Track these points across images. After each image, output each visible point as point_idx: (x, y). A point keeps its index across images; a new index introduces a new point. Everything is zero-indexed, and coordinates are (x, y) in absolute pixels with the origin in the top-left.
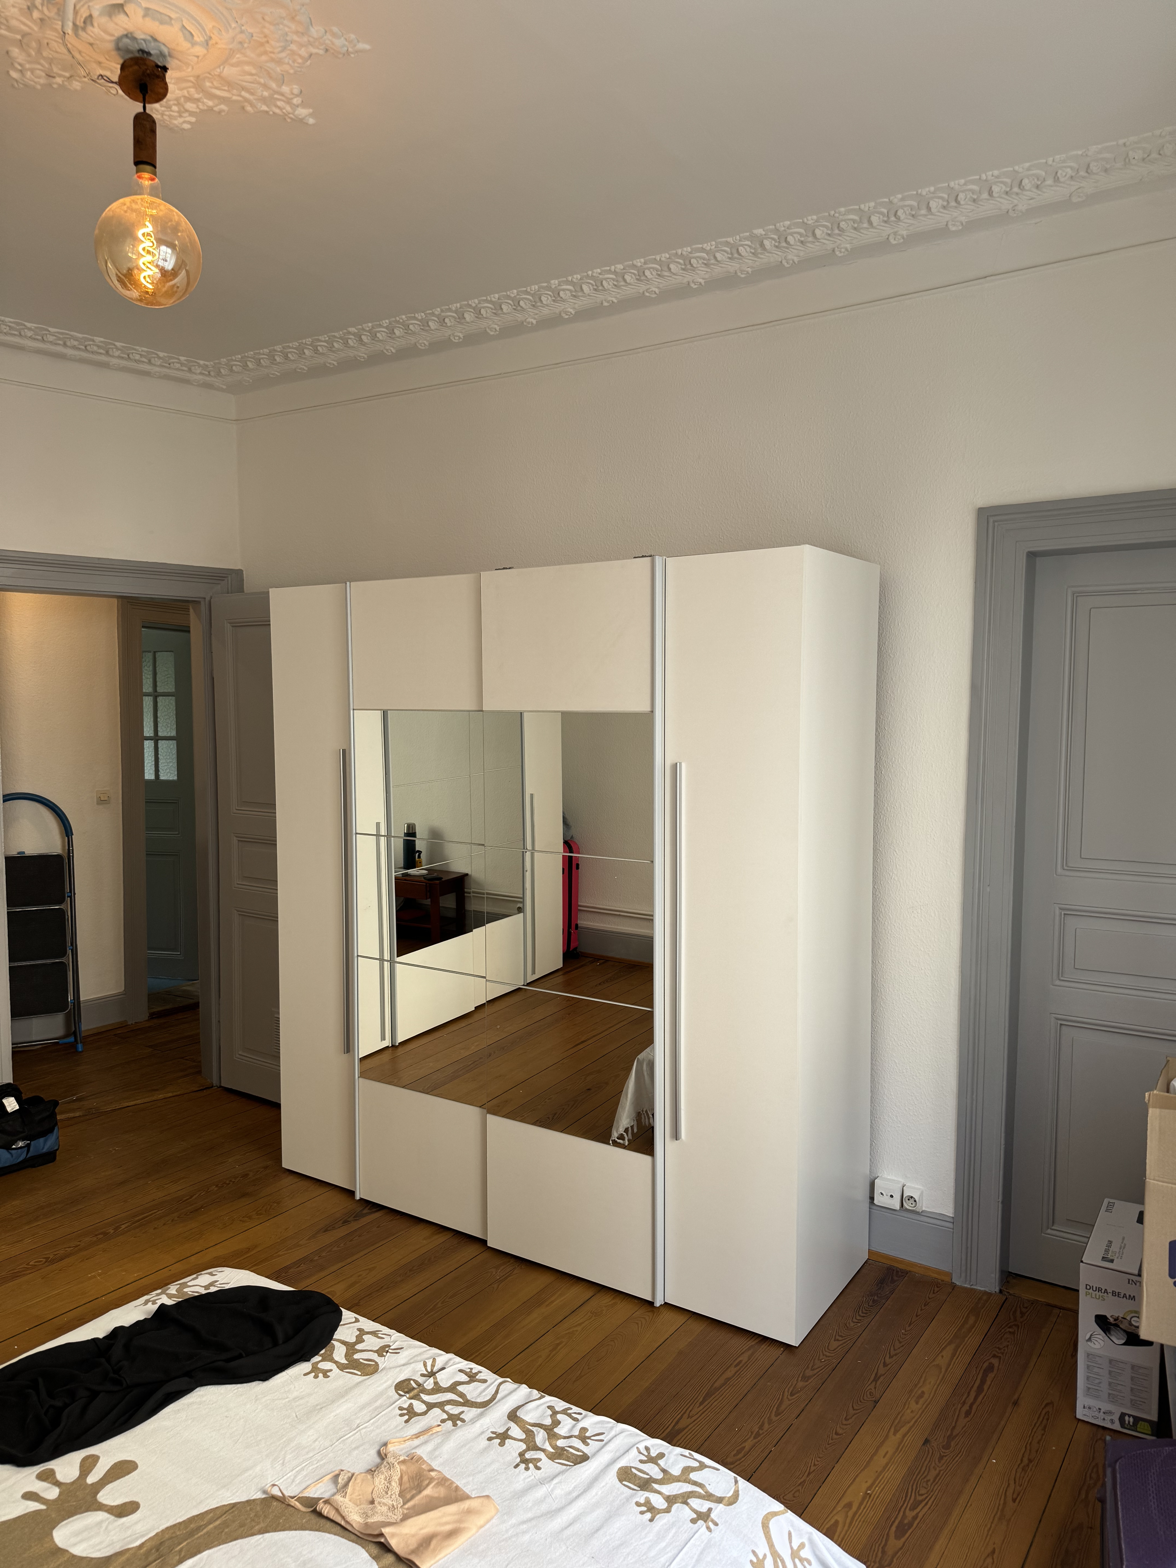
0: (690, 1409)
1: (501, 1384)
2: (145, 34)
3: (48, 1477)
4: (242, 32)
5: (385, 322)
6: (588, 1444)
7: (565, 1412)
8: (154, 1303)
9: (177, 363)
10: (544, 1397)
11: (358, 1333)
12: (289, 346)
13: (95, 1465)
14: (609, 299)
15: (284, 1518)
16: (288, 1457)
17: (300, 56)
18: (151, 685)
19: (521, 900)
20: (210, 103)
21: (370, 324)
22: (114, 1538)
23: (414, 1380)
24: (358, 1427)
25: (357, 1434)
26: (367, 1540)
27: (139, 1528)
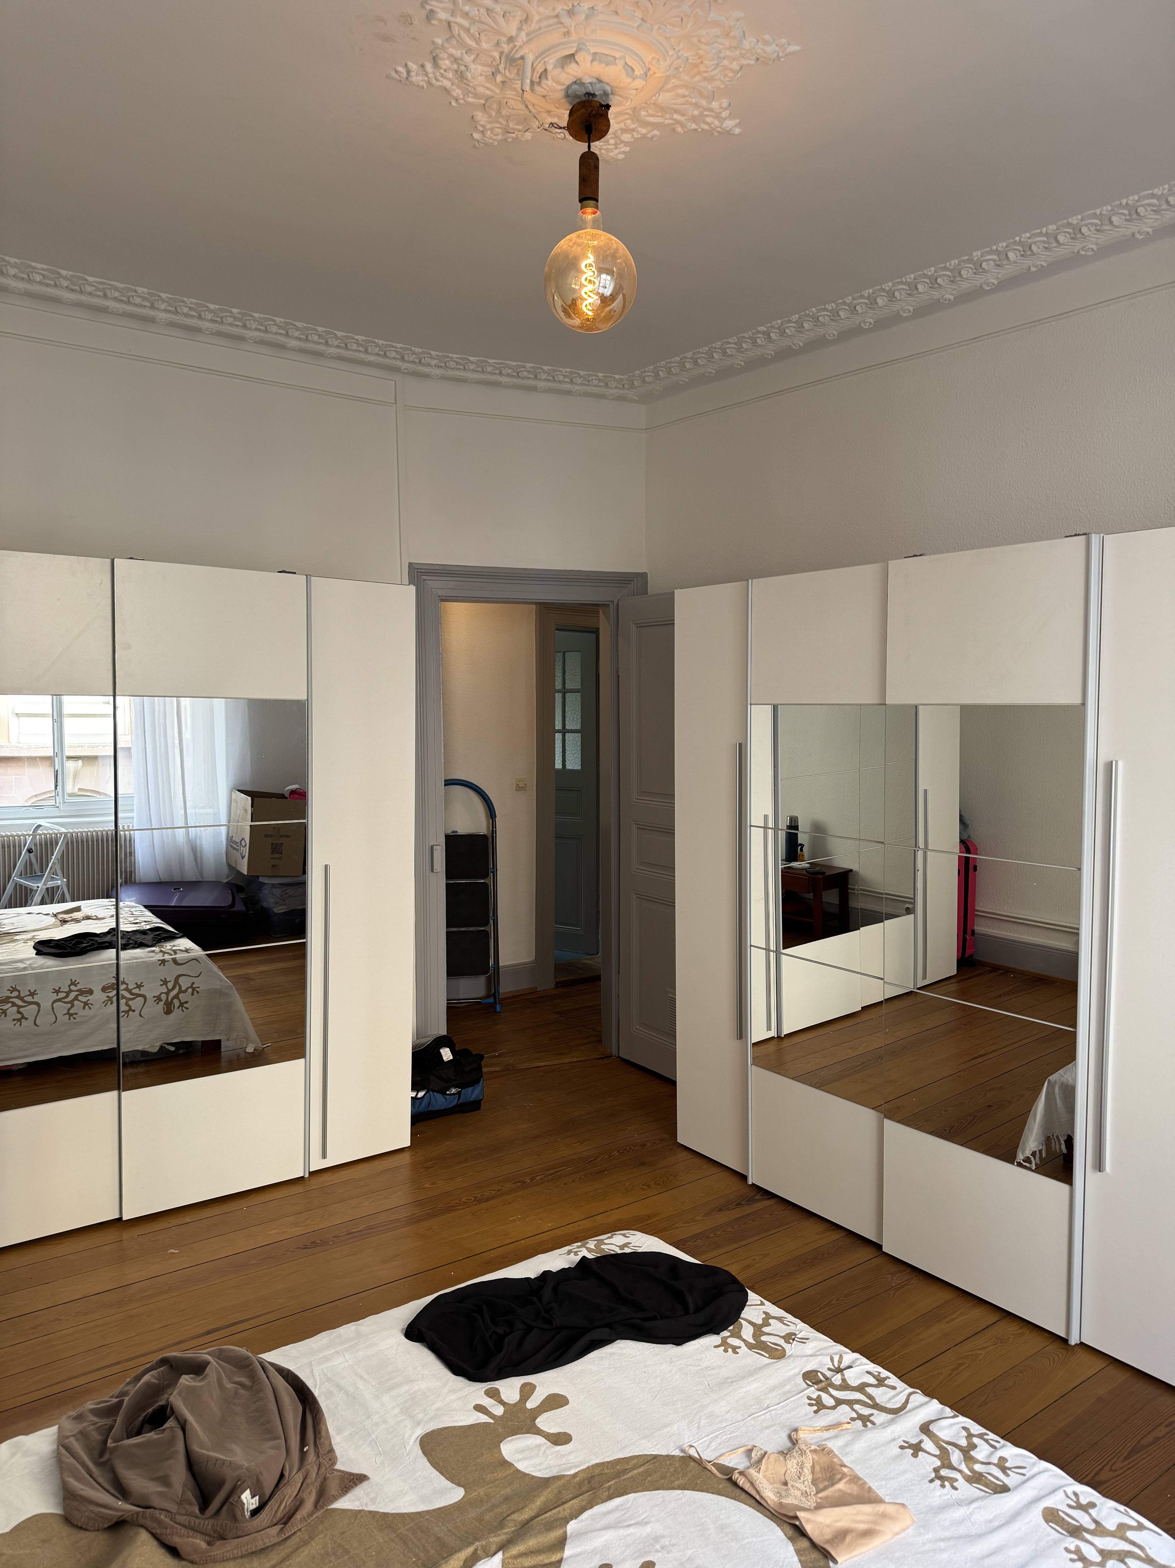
0: (1113, 1461)
1: (910, 1394)
2: (592, 77)
3: (493, 1394)
4: (678, 58)
5: (795, 317)
6: (1008, 1475)
7: (981, 1436)
8: (576, 1254)
9: (595, 379)
10: (958, 1416)
11: (764, 1316)
12: (699, 352)
13: (533, 1393)
14: (1037, 264)
15: (701, 1479)
16: (703, 1422)
17: (731, 70)
18: (561, 682)
19: (912, 901)
20: (644, 131)
21: (779, 321)
22: (552, 1462)
23: (821, 1373)
24: (768, 1407)
25: (767, 1414)
26: (781, 1519)
27: (572, 1458)
